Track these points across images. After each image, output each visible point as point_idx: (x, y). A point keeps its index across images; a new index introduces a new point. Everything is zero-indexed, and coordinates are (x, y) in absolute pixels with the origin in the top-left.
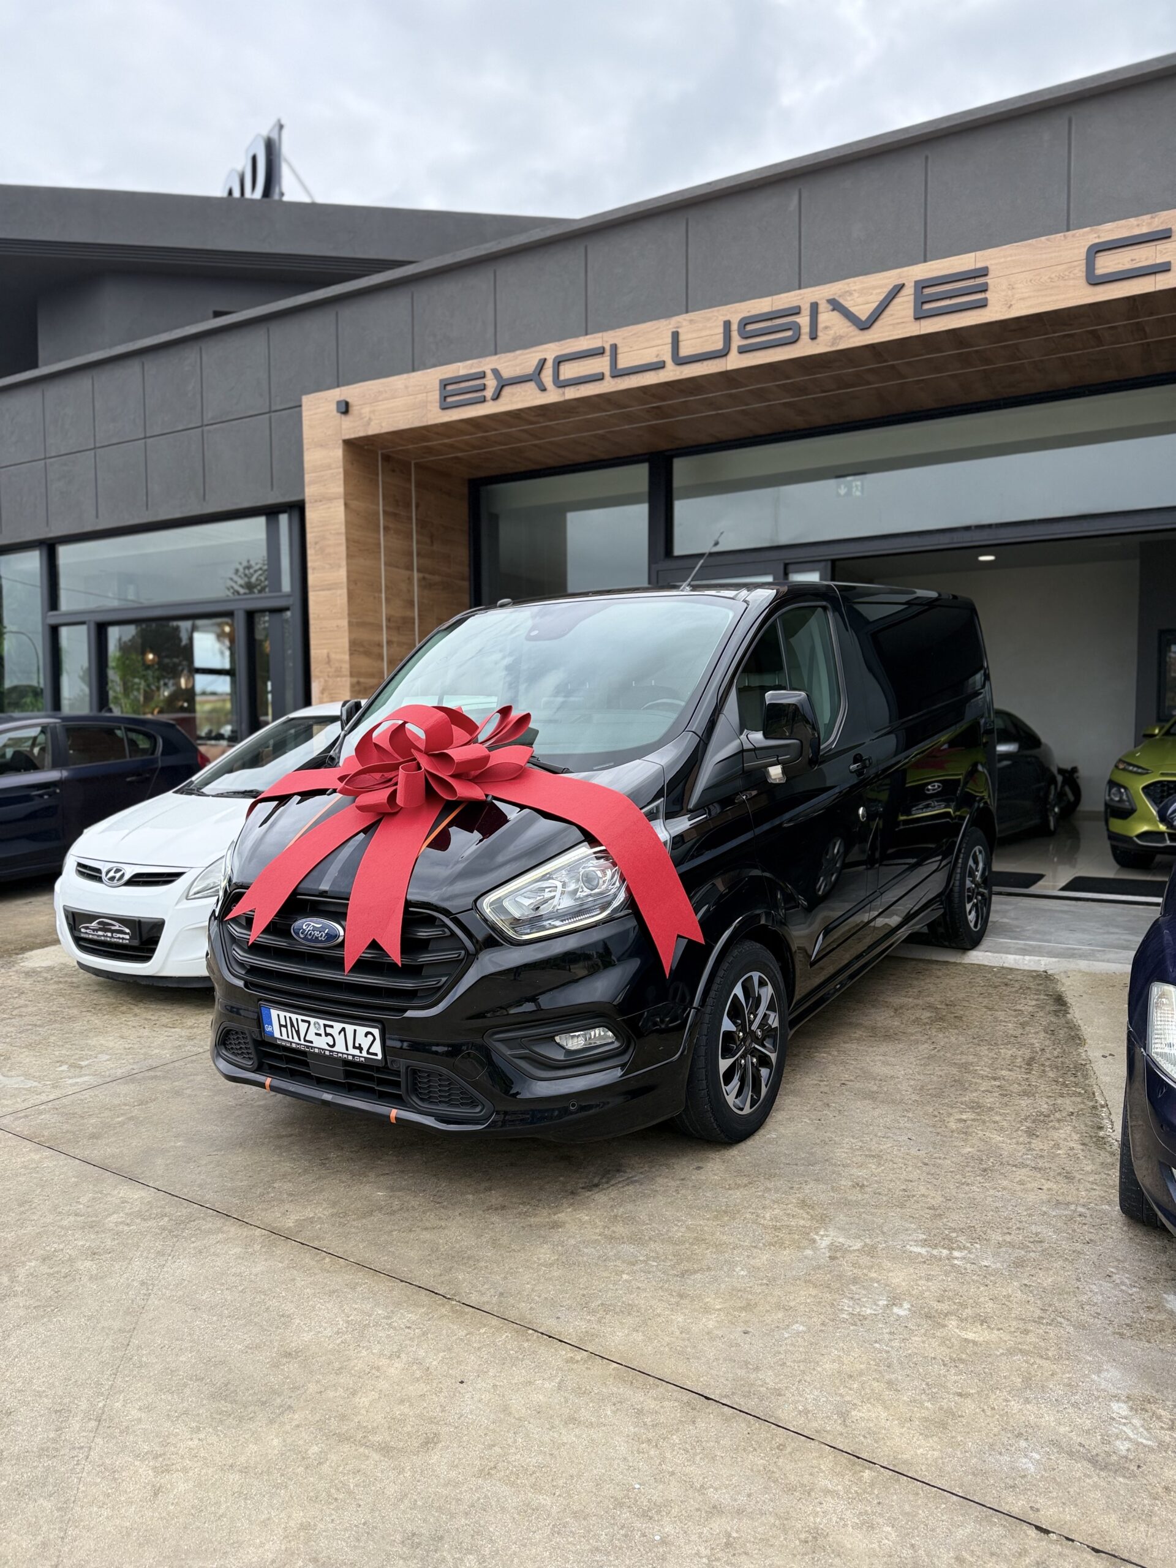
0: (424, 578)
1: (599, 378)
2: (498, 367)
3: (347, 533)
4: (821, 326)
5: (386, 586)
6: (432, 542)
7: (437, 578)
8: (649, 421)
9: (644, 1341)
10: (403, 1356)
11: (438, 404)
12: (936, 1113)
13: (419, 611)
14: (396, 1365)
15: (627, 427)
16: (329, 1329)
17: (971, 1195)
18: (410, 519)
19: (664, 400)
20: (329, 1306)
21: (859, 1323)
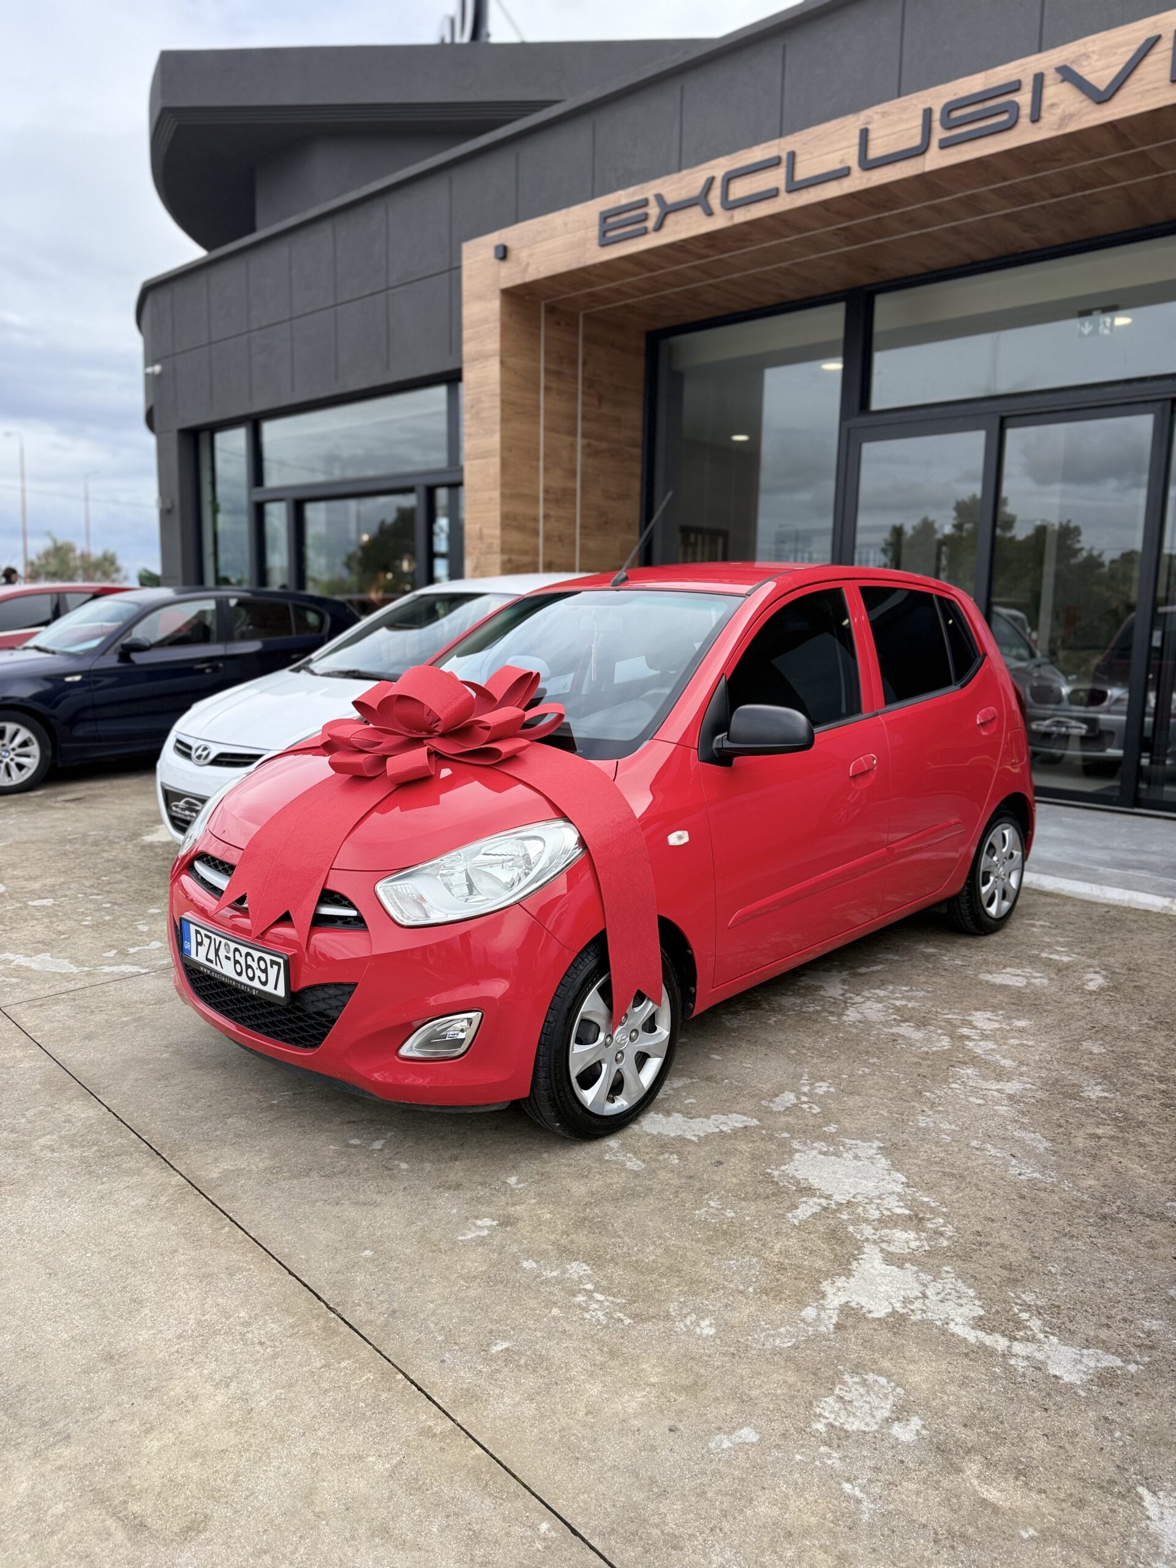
0: (589, 445)
1: (773, 194)
2: (662, 191)
3: (503, 393)
4: (1046, 103)
5: (546, 455)
6: (600, 403)
7: (603, 445)
8: (840, 247)
9: (534, 1417)
10: (233, 1385)
11: (596, 241)
12: (1062, 1121)
13: (582, 481)
14: (219, 1398)
15: (813, 257)
16: (172, 1330)
17: (1070, 1255)
18: (576, 377)
19: (852, 218)
20: (192, 1294)
21: (835, 1442)
